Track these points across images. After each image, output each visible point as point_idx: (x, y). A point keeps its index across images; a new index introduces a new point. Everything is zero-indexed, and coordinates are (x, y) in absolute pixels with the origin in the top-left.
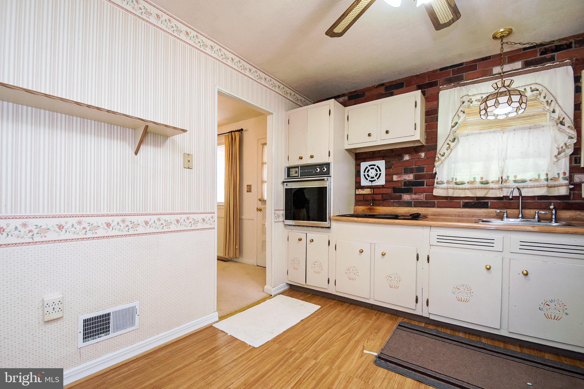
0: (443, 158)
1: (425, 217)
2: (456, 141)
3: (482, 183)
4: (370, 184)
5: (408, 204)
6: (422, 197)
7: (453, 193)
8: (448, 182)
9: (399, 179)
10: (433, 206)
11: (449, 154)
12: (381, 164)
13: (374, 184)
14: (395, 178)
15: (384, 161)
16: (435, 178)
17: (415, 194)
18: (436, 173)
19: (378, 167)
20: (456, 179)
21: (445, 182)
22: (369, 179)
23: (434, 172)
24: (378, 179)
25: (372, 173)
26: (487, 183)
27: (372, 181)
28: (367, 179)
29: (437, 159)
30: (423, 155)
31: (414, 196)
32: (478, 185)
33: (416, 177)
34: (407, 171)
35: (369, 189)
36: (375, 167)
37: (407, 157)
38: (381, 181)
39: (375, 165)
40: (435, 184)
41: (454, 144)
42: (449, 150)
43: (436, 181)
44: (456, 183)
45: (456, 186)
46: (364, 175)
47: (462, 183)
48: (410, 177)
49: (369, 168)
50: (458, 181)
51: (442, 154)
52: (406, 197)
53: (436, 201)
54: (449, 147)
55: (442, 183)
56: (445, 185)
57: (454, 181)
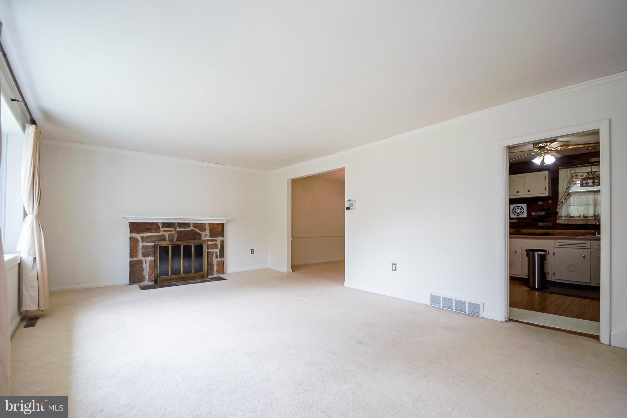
0: (562, 204)
1: (552, 235)
2: (569, 196)
3: (584, 217)
4: (517, 217)
5: (542, 228)
6: (550, 224)
7: (569, 222)
8: (565, 216)
9: (536, 214)
10: (558, 229)
11: (566, 202)
12: (524, 206)
13: (519, 217)
14: (533, 214)
15: (526, 204)
16: (557, 214)
17: (546, 222)
18: (558, 212)
19: (522, 207)
20: (570, 215)
21: (564, 216)
22: (516, 214)
23: (557, 211)
24: (522, 214)
25: (518, 211)
26: (587, 217)
27: (518, 215)
28: (515, 214)
29: (558, 204)
30: (550, 202)
31: (546, 224)
32: (582, 218)
33: (546, 213)
34: (541, 210)
35: (516, 220)
36: (520, 208)
37: (540, 203)
38: (525, 215)
39: (520, 206)
40: (558, 218)
41: (568, 197)
42: (566, 200)
43: (558, 216)
44: (570, 217)
45: (570, 218)
46: (513, 212)
47: (574, 217)
48: (543, 213)
49: (516, 208)
50: (571, 216)
51: (561, 202)
52: (541, 224)
53: (559, 226)
54: (565, 199)
55: (562, 217)
56: (563, 218)
57: (569, 216)
